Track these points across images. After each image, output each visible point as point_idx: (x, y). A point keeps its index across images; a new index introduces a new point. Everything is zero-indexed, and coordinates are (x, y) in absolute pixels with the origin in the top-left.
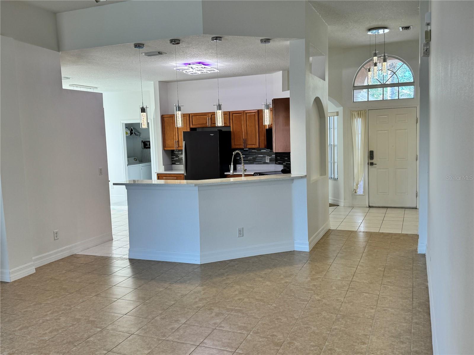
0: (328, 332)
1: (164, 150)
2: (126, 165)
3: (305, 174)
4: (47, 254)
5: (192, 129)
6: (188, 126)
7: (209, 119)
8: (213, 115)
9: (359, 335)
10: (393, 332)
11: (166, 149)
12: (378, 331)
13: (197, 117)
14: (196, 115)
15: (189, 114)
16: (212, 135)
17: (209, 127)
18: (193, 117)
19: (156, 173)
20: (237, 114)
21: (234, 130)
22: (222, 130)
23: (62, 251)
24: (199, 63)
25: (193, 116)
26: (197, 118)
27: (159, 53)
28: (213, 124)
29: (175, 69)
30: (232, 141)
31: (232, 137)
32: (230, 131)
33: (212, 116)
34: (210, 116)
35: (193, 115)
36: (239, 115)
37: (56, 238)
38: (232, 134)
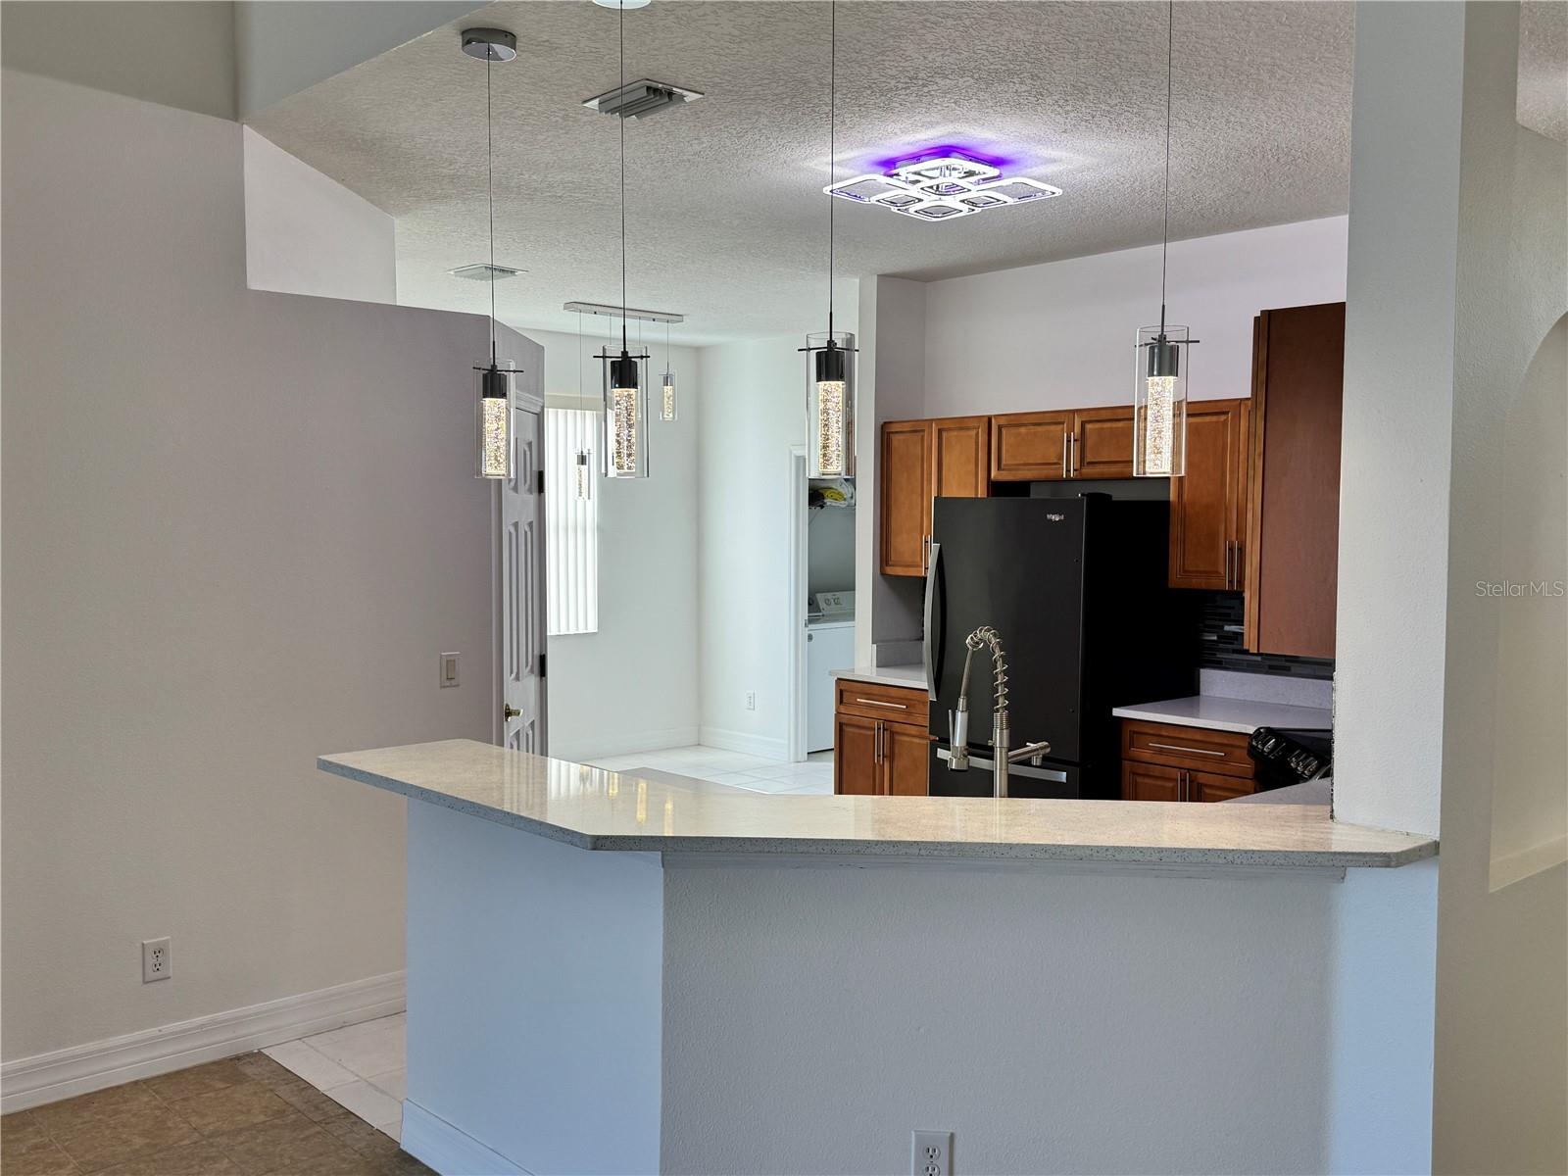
1: (883, 574)
2: (802, 623)
3: (1435, 835)
4: (92, 1046)
5: (997, 488)
6: (982, 475)
7: (1069, 441)
8: (1090, 422)
11: (890, 570)
13: (1023, 430)
14: (1017, 421)
15: (990, 419)
16: (1056, 518)
17: (1069, 480)
18: (1004, 431)
19: (831, 673)
20: (1207, 419)
21: (1185, 497)
22: (1110, 496)
23: (183, 1034)
24: (944, 151)
25: (1006, 426)
26: (1020, 434)
27: (653, 91)
28: (1090, 463)
29: (827, 190)
30: (1175, 551)
31: (1175, 530)
32: (1168, 503)
33: (1089, 426)
34: (1077, 429)
35: (1003, 421)
36: (1217, 422)
37: (151, 975)
38: (1174, 518)
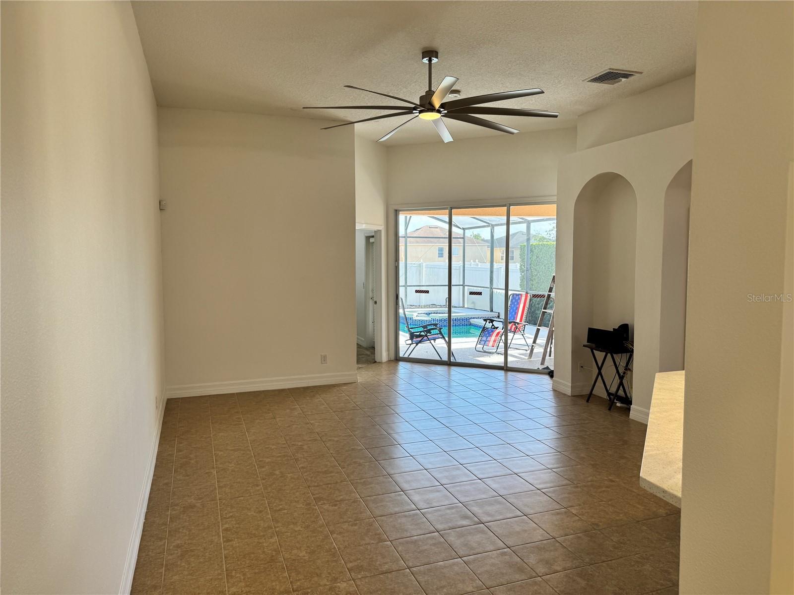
0: (277, 529)
9: (237, 538)
10: (193, 558)
12: (214, 553)
